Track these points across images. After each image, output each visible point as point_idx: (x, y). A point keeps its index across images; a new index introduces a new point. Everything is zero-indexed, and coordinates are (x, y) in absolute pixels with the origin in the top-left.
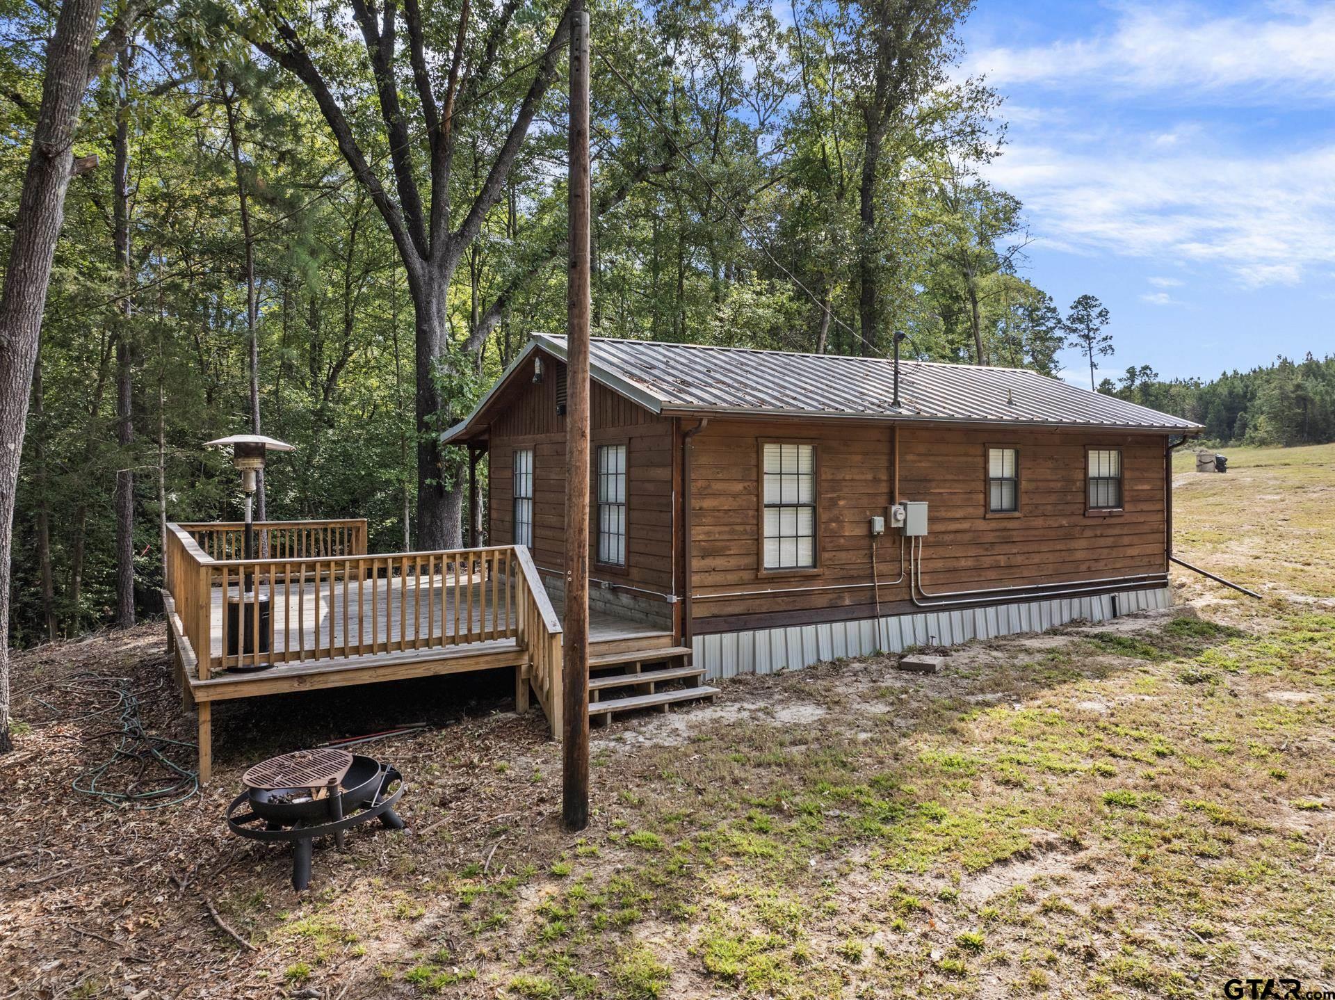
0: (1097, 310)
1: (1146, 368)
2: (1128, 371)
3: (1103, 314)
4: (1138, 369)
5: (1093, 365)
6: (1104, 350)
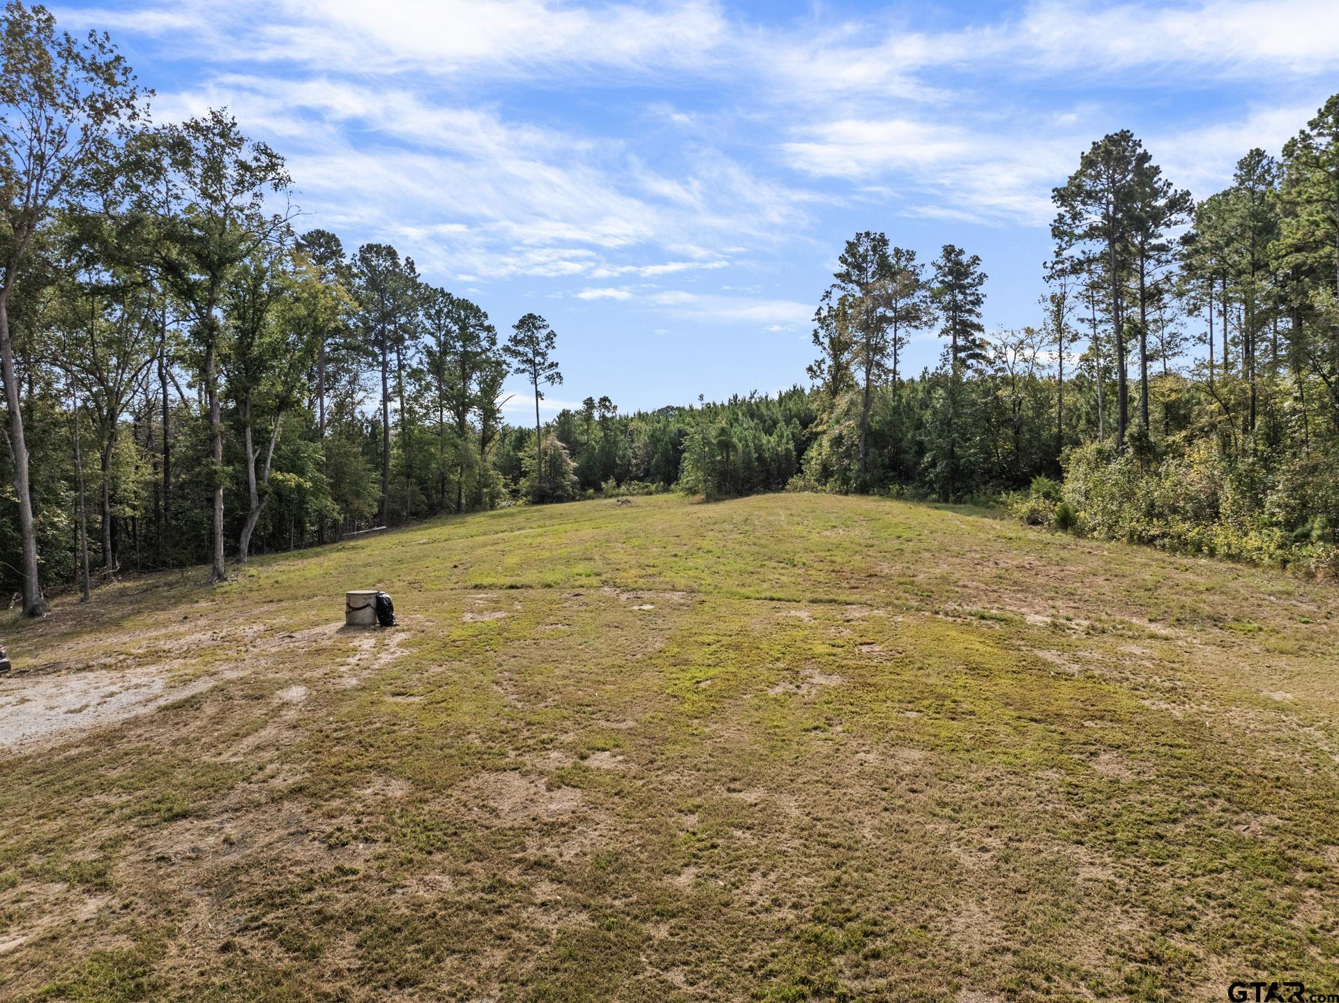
0: (543, 332)
1: (605, 399)
2: (585, 403)
3: (550, 337)
4: (596, 401)
5: (539, 395)
6: (550, 378)
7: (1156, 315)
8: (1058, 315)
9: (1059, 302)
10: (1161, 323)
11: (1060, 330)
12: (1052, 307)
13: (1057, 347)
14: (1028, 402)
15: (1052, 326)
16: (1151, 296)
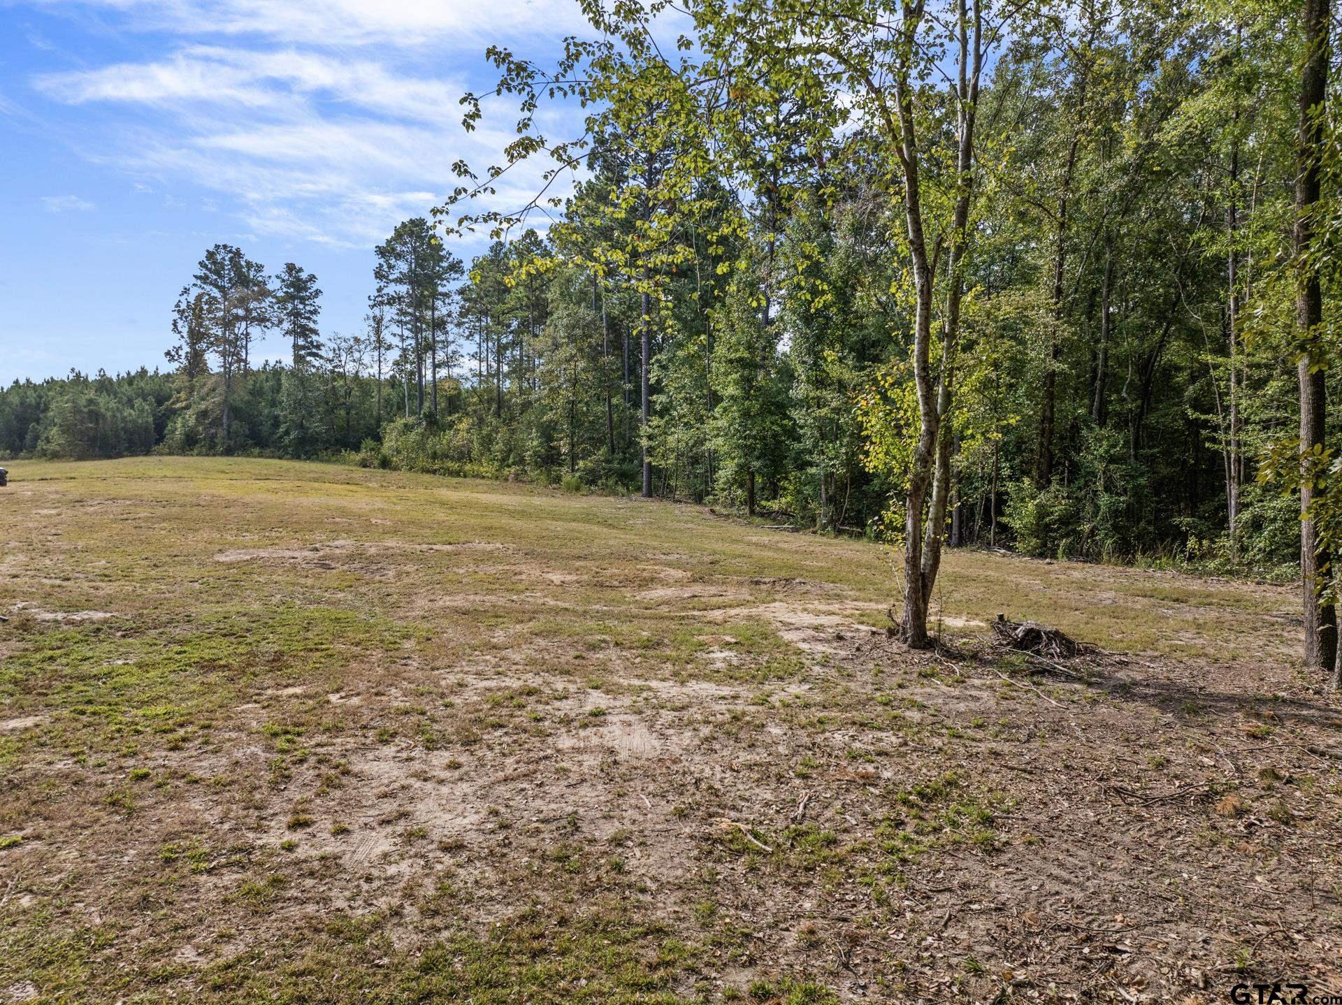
7: (442, 338)
8: (378, 331)
9: (378, 321)
10: (446, 344)
11: (379, 341)
12: (373, 324)
13: (376, 353)
14: (356, 392)
15: (373, 338)
16: (439, 325)
